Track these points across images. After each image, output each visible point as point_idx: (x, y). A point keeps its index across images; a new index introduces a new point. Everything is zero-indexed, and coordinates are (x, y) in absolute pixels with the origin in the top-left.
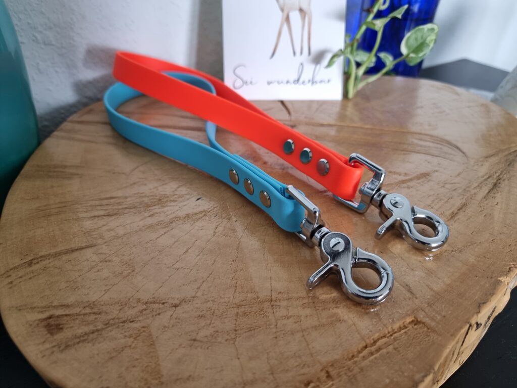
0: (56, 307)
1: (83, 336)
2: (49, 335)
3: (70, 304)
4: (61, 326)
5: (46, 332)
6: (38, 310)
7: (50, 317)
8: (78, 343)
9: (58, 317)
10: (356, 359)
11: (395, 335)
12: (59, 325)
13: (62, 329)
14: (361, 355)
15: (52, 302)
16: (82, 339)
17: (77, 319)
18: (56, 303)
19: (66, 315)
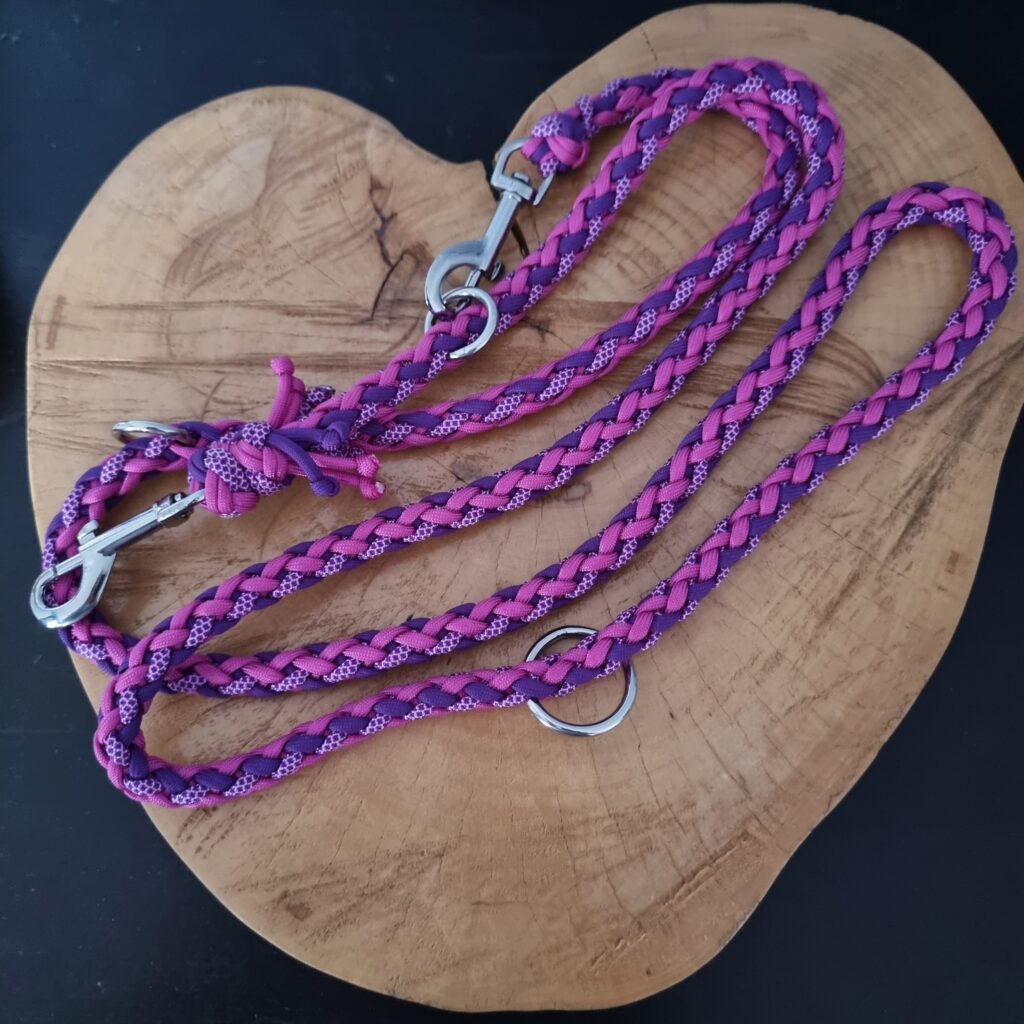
1: (340, 916)
2: (297, 921)
3: (300, 872)
4: (306, 907)
5: (292, 917)
6: (264, 886)
7: (285, 895)
8: (339, 926)
9: (295, 893)
10: (670, 901)
11: (719, 861)
12: (303, 905)
13: (309, 910)
14: (678, 895)
15: (275, 873)
18: (281, 874)
19: (304, 890)
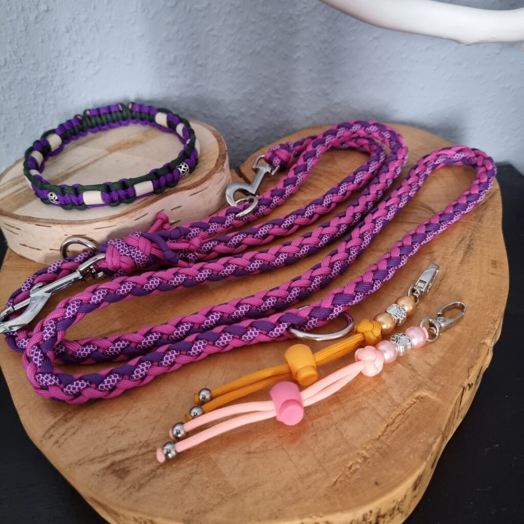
0: (114, 454)
1: (151, 473)
2: (119, 480)
3: (125, 448)
4: (127, 469)
5: (116, 478)
6: (98, 460)
7: (112, 464)
8: (149, 480)
9: (120, 462)
11: (408, 411)
12: (124, 469)
13: (128, 471)
15: (107, 450)
16: (151, 475)
17: (138, 460)
18: (111, 450)
19: (127, 459)
